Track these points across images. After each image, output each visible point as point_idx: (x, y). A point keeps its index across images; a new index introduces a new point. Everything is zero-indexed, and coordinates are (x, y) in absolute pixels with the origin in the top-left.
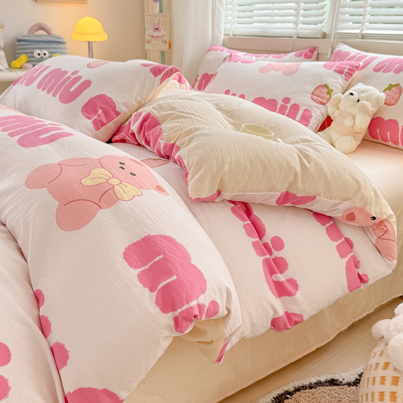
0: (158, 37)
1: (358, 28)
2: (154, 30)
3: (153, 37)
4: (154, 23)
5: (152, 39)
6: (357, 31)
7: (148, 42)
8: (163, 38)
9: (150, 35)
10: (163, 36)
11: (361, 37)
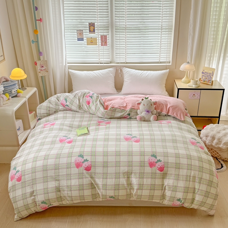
0: (44, 70)
1: (124, 60)
2: (41, 67)
3: (41, 70)
4: (41, 65)
5: (41, 71)
6: (124, 61)
7: (40, 72)
8: (46, 70)
9: (40, 69)
10: (45, 69)
11: (126, 63)
